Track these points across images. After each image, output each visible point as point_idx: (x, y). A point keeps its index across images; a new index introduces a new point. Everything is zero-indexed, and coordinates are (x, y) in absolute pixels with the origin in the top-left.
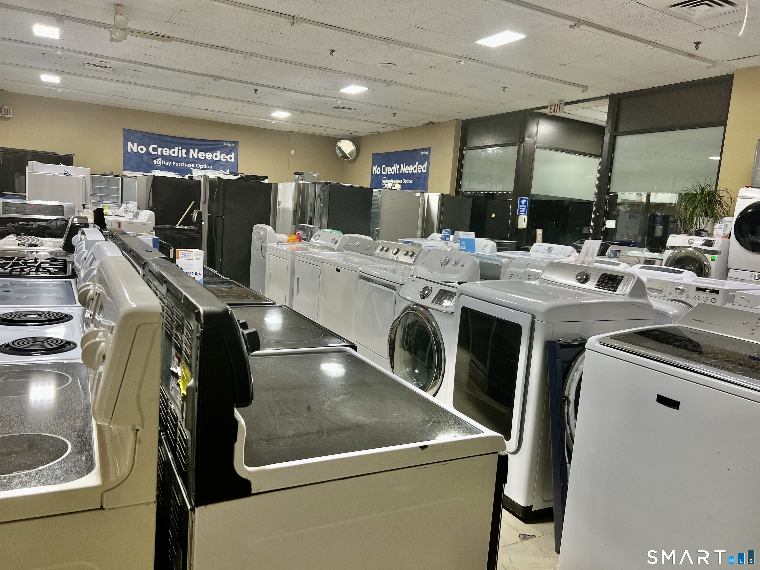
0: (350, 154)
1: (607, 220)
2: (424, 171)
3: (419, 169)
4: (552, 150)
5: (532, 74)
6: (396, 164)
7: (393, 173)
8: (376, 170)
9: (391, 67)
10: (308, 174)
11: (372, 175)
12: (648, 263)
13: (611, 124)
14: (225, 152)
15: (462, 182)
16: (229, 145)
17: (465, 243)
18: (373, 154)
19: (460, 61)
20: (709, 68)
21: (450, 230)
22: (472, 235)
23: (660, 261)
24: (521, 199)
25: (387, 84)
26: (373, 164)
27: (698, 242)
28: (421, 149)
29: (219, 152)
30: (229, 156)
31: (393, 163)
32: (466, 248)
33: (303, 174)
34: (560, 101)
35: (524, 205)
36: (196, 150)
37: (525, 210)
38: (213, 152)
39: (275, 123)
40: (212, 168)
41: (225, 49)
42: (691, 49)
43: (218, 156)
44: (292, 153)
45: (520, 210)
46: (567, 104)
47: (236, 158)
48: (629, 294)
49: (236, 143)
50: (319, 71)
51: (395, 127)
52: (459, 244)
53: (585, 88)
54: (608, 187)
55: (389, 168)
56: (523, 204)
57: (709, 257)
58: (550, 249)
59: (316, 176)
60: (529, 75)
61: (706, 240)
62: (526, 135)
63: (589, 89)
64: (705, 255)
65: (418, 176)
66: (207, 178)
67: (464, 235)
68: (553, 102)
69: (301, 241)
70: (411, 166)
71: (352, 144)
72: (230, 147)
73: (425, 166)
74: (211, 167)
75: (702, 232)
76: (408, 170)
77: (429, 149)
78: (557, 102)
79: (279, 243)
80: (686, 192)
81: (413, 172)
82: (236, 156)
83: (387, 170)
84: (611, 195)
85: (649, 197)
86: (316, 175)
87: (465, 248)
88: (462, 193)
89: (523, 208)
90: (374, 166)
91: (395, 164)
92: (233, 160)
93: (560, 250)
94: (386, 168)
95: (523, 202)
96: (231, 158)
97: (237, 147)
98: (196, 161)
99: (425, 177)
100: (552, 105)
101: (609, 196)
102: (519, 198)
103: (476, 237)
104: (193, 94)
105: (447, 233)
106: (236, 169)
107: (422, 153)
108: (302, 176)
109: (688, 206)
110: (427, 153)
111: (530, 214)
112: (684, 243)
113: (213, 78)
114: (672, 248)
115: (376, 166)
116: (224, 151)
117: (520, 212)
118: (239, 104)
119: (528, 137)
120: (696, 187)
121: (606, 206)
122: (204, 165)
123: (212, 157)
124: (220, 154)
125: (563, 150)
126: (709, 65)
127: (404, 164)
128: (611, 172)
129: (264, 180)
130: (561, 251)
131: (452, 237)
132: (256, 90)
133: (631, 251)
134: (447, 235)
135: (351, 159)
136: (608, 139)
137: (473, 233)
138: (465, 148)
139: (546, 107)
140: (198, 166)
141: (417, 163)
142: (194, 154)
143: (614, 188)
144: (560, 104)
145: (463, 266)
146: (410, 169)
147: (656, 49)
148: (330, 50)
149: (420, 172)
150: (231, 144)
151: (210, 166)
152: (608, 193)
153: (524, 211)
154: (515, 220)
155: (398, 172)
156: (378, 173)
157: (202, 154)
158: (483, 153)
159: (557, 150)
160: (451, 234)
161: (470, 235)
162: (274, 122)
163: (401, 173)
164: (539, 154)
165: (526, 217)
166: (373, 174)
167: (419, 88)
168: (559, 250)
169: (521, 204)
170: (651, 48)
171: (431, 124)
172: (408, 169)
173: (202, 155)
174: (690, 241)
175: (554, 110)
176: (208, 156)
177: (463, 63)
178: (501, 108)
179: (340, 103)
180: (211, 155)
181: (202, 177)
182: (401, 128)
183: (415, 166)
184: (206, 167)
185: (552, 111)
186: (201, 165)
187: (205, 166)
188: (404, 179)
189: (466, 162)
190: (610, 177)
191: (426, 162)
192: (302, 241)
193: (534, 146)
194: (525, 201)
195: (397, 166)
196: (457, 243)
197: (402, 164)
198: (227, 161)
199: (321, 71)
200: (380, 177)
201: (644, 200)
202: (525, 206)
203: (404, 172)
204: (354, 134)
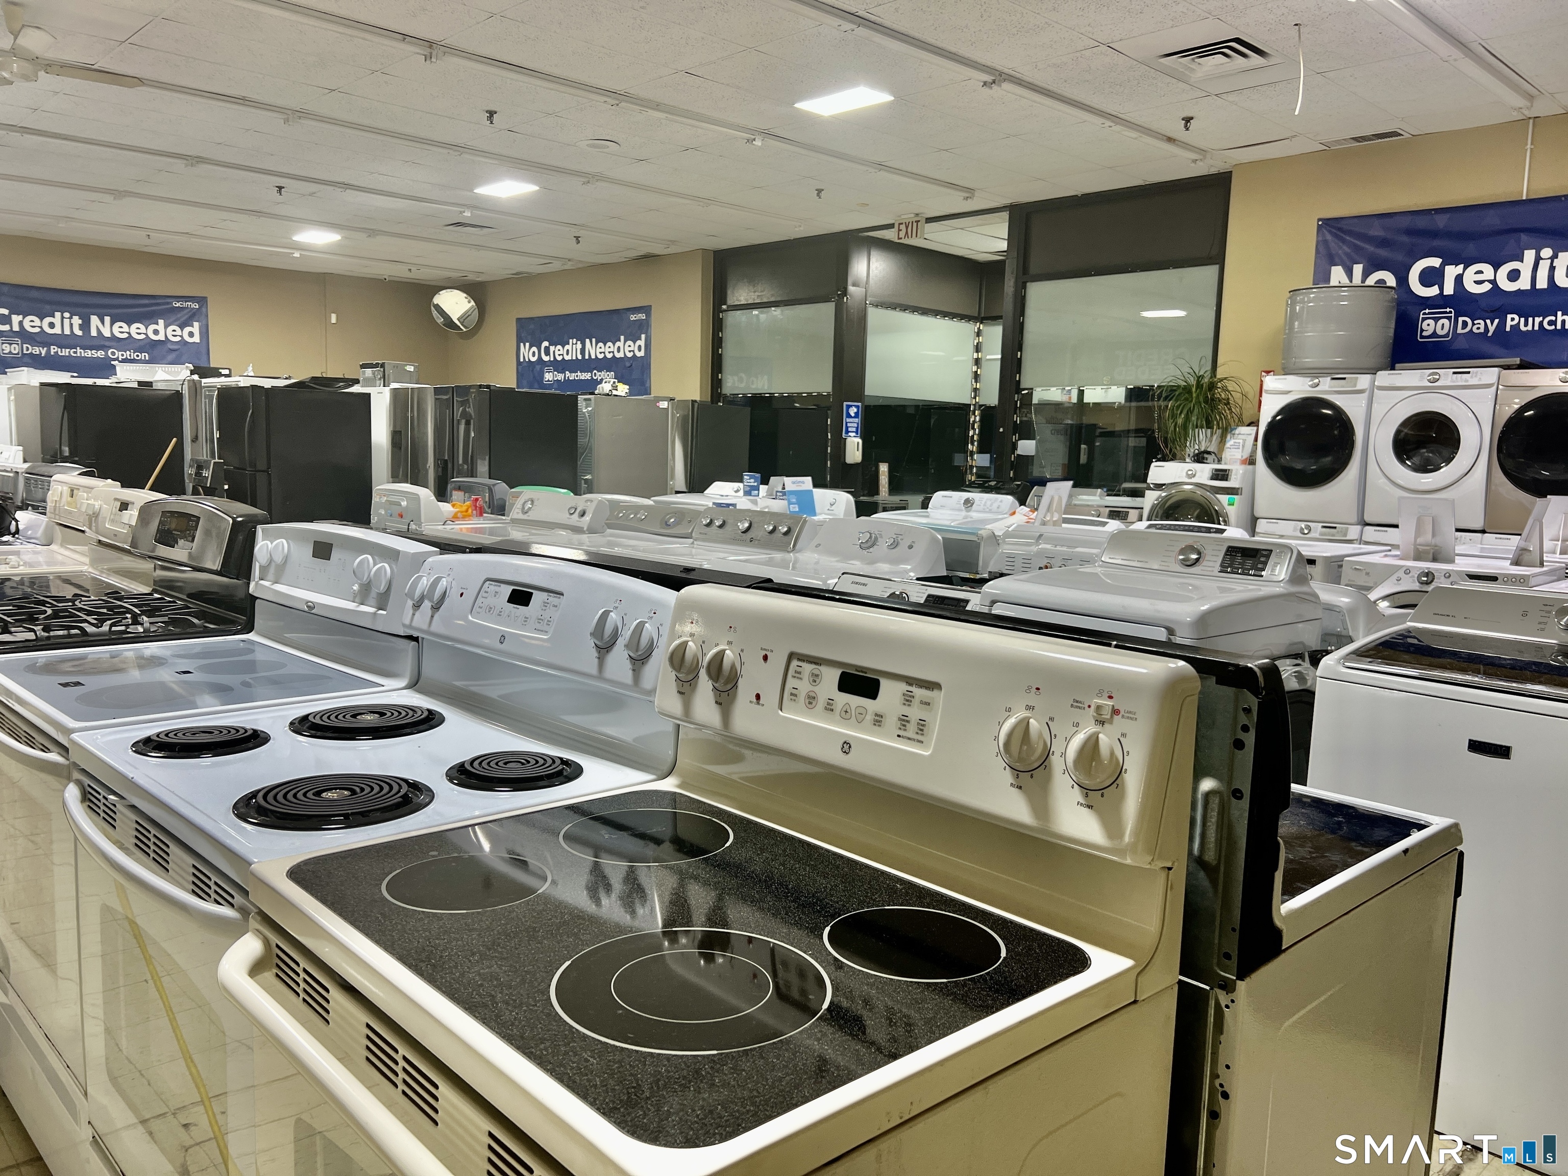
0: (462, 320)
1: (1020, 439)
2: (641, 354)
3: (627, 349)
4: (895, 308)
5: (881, 166)
6: (575, 340)
7: (567, 358)
8: (528, 353)
9: (608, 147)
10: (395, 367)
11: (519, 363)
12: (1116, 516)
13: (1015, 260)
14: (175, 321)
15: (724, 375)
16: (185, 305)
17: (797, 499)
18: (519, 320)
19: (754, 140)
20: (1195, 161)
21: (758, 475)
22: (806, 482)
23: (1137, 511)
24: (849, 407)
25: (586, 180)
26: (520, 340)
27: (1203, 473)
28: (628, 310)
29: (161, 322)
30: (187, 329)
31: (566, 338)
32: (799, 508)
33: (383, 365)
34: (917, 215)
35: (855, 417)
36: (107, 319)
37: (857, 428)
38: (147, 322)
39: (299, 256)
40: (147, 359)
41: (243, 101)
42: (1176, 129)
43: (160, 330)
44: (334, 320)
45: (847, 427)
46: (929, 220)
47: (205, 333)
48: (1288, 581)
49: (202, 301)
50: (445, 151)
51: (570, 263)
52: (786, 502)
53: (970, 192)
54: (1017, 379)
55: (559, 347)
56: (853, 415)
57: (1224, 499)
58: (968, 503)
59: (412, 370)
60: (875, 168)
61: (1217, 470)
62: (850, 281)
63: (976, 194)
64: (1218, 496)
65: (628, 364)
66: (198, 386)
67: (794, 483)
68: (903, 217)
69: (481, 515)
70: (609, 344)
71: (466, 298)
72: (188, 310)
73: (641, 342)
74: (145, 356)
75: (1206, 456)
76: (604, 353)
77: (646, 310)
78: (909, 217)
79: (448, 522)
80: (1171, 384)
81: (614, 356)
82: (204, 330)
83: (554, 352)
84: (1023, 392)
85: (1081, 393)
86: (413, 367)
87: (797, 510)
88: (725, 396)
89: (853, 423)
90: (522, 344)
91: (571, 341)
92: (196, 339)
93: (989, 503)
94: (552, 348)
95: (853, 411)
96: (192, 333)
97: (204, 309)
98: (107, 344)
99: (643, 366)
100: (902, 224)
101: (1020, 395)
102: (845, 403)
103: (816, 485)
104: (118, 194)
105: (752, 480)
106: (204, 357)
107: (633, 318)
108: (382, 370)
109: (1177, 410)
110: (642, 316)
111: (866, 434)
112: (1179, 477)
113: (185, 162)
114: (1159, 487)
115: (527, 344)
116: (174, 319)
117: (847, 432)
118: (225, 215)
119: (854, 285)
120: (1187, 375)
121: (1015, 413)
122: (128, 353)
123: (146, 334)
124: (166, 327)
125: (914, 309)
126: (1194, 156)
127: (594, 340)
128: (1020, 349)
129: (352, 386)
130: (991, 505)
131: (763, 488)
132: (280, 188)
133: (1081, 497)
134: (752, 484)
135: (465, 330)
136: (1012, 289)
137: (809, 479)
138: (724, 307)
139: (891, 226)
140: (113, 354)
141: (622, 338)
142: (100, 326)
143: (1027, 379)
144: (917, 222)
145: (910, 547)
146: (607, 350)
147: (1118, 128)
148: (487, 112)
149: (630, 355)
150: (189, 304)
151: (143, 354)
152: (1018, 390)
153: (854, 429)
154: (840, 446)
155: (580, 357)
156: (533, 359)
157: (121, 327)
158: (763, 317)
159: (905, 308)
160: (762, 484)
161: (803, 482)
162: (297, 255)
163: (587, 357)
164: (875, 316)
165: (860, 441)
166: (522, 360)
167: (649, 188)
168: (986, 502)
169: (849, 416)
170: (1110, 127)
171: (648, 259)
172: (602, 350)
173: (120, 330)
174: (1190, 473)
175: (907, 232)
176: (137, 330)
177: (760, 144)
178: (802, 228)
179: (469, 215)
180: (143, 329)
181: (186, 383)
182: (580, 266)
183: (618, 344)
184: (134, 356)
185: (902, 234)
186: (120, 353)
187: (130, 355)
188: (595, 371)
189: (729, 336)
190: (1020, 360)
191: (643, 336)
192: (485, 515)
193: (866, 300)
194: (855, 410)
195: (576, 344)
196: (777, 501)
197: (588, 341)
198: (183, 342)
199: (451, 151)
200: (538, 367)
201: (1074, 399)
202: (856, 420)
203: (593, 357)
204: (471, 277)
